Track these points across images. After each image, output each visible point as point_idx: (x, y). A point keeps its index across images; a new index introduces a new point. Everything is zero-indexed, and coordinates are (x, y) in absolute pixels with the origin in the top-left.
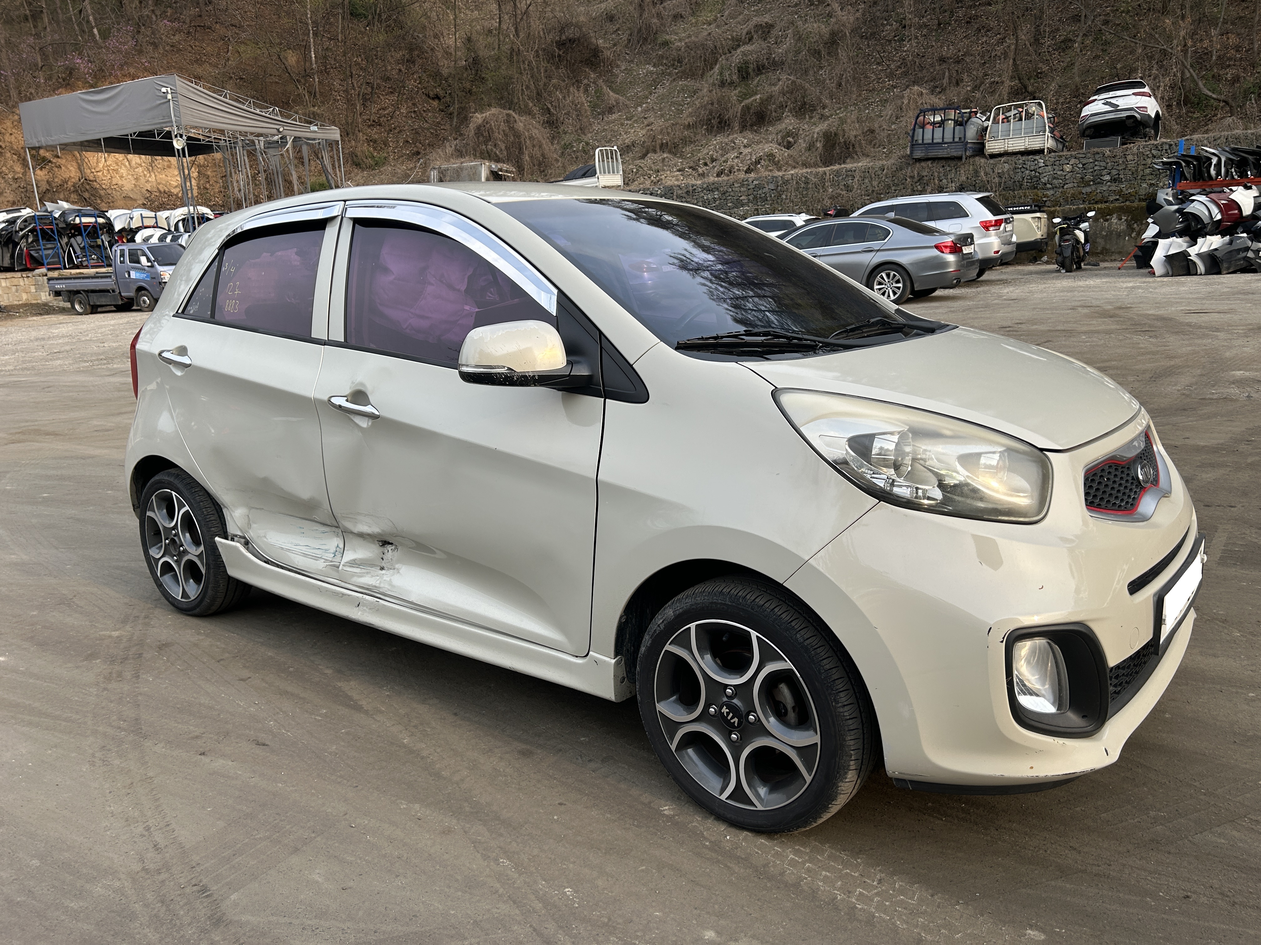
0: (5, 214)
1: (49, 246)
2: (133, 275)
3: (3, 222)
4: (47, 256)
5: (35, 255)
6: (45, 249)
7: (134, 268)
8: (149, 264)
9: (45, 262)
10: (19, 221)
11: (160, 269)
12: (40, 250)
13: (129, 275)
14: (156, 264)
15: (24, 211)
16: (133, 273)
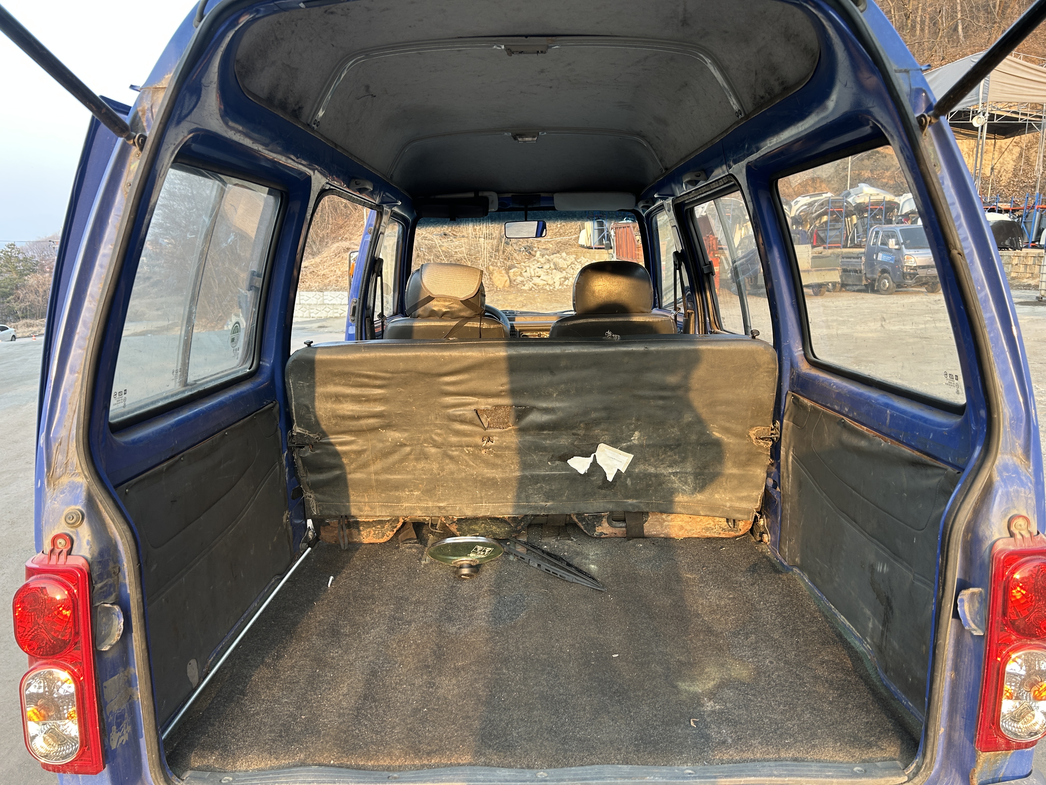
0: (808, 197)
1: (837, 227)
2: (881, 257)
3: (805, 205)
4: (830, 237)
5: (822, 235)
6: (830, 230)
7: (883, 250)
8: (897, 247)
9: (828, 241)
10: (815, 205)
11: (906, 251)
12: (826, 230)
13: (877, 257)
14: (903, 246)
15: (824, 195)
16: (880, 255)
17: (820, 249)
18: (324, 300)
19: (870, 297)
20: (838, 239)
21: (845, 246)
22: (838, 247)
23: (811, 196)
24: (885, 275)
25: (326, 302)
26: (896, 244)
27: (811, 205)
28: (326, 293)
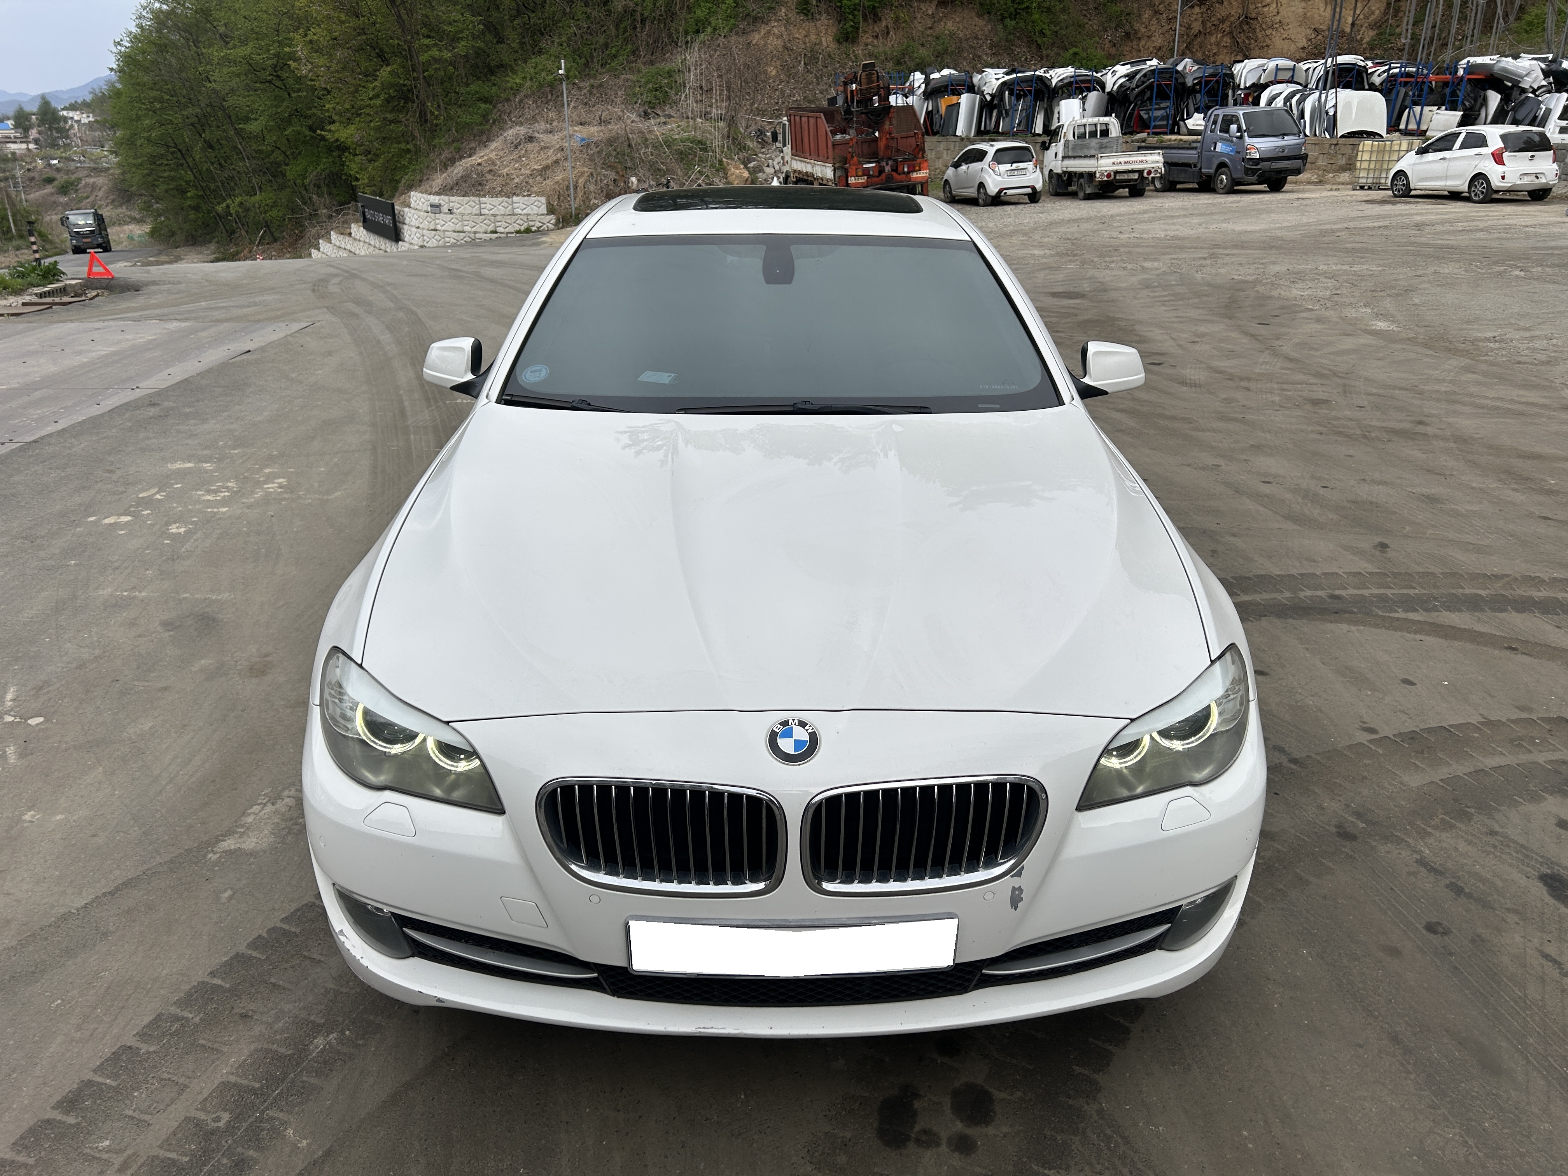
0: (1129, 66)
1: (1163, 105)
2: (1220, 147)
3: (1125, 76)
4: (1156, 118)
5: (1145, 117)
6: (1156, 109)
7: (1223, 139)
8: (1239, 134)
9: (1153, 124)
10: (1138, 77)
11: (1248, 140)
12: (1151, 110)
13: (1215, 148)
14: (1246, 134)
15: (1149, 63)
16: (1219, 145)
17: (1144, 135)
18: (513, 208)
19: (1205, 199)
20: (1165, 123)
21: (1172, 132)
22: (1165, 133)
23: (1132, 64)
24: (1223, 169)
25: (519, 211)
26: (1238, 132)
27: (1130, 76)
28: (515, 199)
